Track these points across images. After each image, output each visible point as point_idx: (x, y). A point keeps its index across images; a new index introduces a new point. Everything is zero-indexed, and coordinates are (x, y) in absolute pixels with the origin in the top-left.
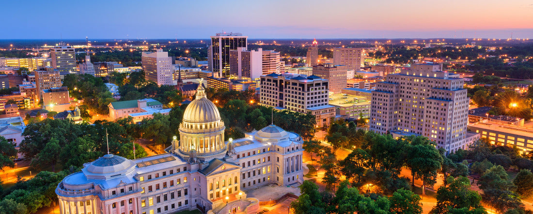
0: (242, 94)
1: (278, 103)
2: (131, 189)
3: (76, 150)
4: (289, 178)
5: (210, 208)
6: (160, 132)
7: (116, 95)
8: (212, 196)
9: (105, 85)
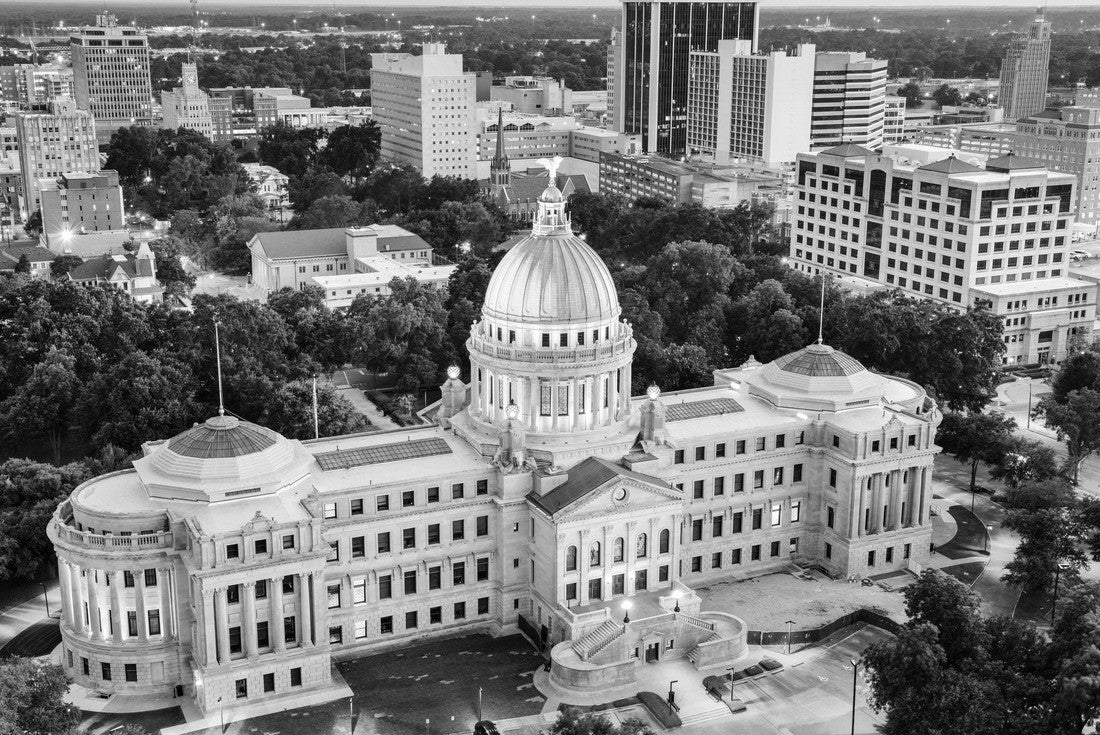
0: (725, 220)
1: (860, 262)
2: (290, 542)
3: (126, 393)
4: (872, 554)
5: (564, 634)
6: (411, 349)
7: (280, 209)
8: (572, 591)
9: (243, 172)
